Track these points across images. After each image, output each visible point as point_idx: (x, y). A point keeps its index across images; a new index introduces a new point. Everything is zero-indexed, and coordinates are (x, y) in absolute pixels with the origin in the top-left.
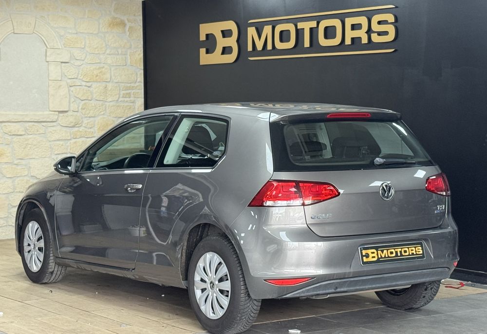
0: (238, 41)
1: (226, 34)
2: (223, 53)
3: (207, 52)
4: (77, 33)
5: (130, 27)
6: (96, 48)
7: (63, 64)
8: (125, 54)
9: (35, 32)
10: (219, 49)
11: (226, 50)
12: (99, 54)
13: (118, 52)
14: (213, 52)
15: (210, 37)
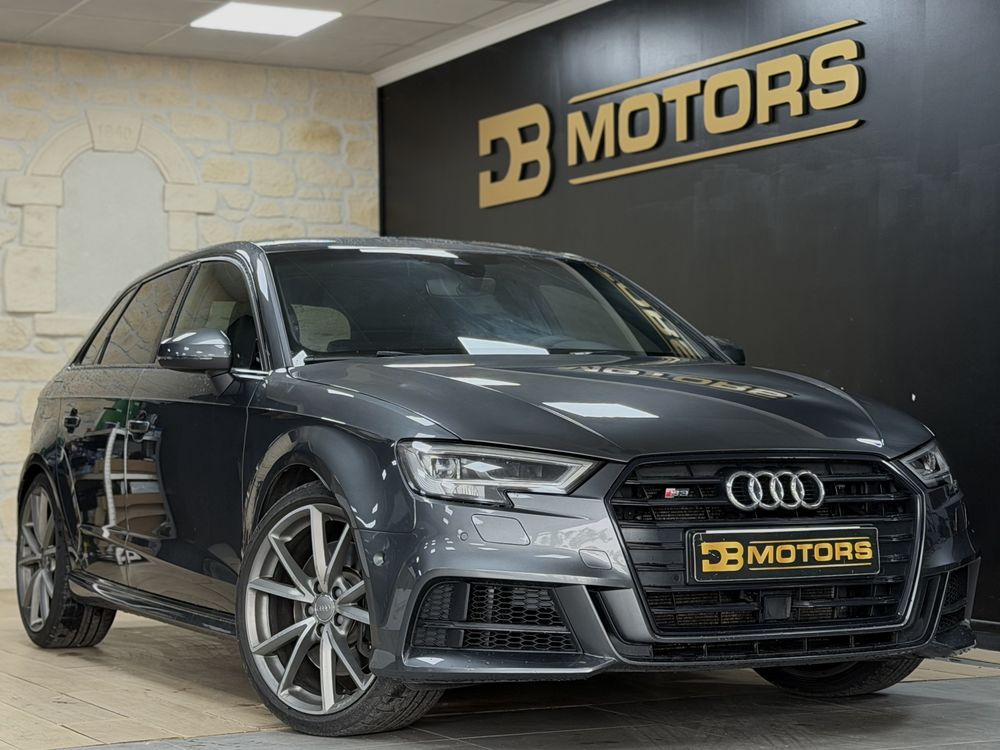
0: (550, 147)
1: (527, 134)
2: (523, 176)
3: (495, 178)
4: (231, 154)
5: (350, 144)
6: (274, 185)
7: (202, 218)
8: (339, 200)
9: (139, 147)
10: (515, 169)
11: (530, 169)
12: (280, 197)
13: (322, 193)
14: (503, 177)
15: (499, 145)
